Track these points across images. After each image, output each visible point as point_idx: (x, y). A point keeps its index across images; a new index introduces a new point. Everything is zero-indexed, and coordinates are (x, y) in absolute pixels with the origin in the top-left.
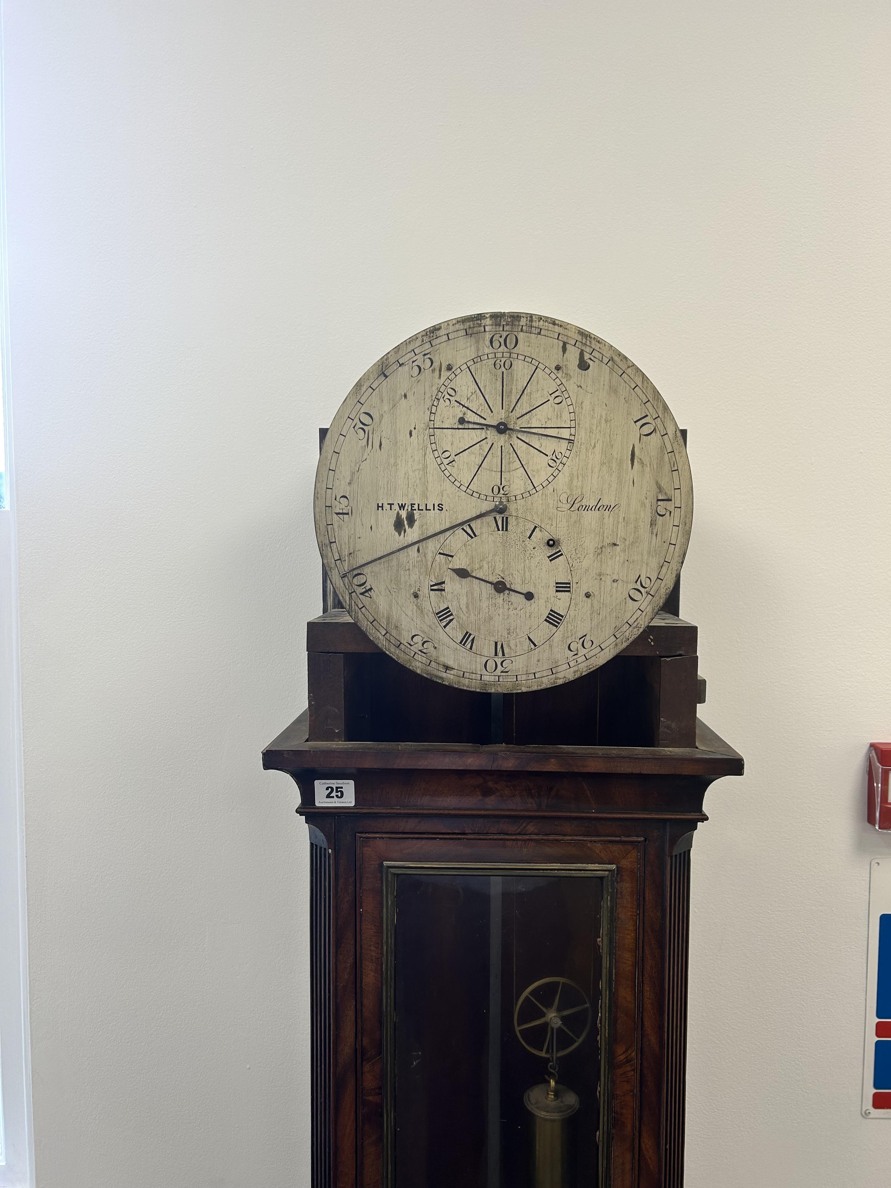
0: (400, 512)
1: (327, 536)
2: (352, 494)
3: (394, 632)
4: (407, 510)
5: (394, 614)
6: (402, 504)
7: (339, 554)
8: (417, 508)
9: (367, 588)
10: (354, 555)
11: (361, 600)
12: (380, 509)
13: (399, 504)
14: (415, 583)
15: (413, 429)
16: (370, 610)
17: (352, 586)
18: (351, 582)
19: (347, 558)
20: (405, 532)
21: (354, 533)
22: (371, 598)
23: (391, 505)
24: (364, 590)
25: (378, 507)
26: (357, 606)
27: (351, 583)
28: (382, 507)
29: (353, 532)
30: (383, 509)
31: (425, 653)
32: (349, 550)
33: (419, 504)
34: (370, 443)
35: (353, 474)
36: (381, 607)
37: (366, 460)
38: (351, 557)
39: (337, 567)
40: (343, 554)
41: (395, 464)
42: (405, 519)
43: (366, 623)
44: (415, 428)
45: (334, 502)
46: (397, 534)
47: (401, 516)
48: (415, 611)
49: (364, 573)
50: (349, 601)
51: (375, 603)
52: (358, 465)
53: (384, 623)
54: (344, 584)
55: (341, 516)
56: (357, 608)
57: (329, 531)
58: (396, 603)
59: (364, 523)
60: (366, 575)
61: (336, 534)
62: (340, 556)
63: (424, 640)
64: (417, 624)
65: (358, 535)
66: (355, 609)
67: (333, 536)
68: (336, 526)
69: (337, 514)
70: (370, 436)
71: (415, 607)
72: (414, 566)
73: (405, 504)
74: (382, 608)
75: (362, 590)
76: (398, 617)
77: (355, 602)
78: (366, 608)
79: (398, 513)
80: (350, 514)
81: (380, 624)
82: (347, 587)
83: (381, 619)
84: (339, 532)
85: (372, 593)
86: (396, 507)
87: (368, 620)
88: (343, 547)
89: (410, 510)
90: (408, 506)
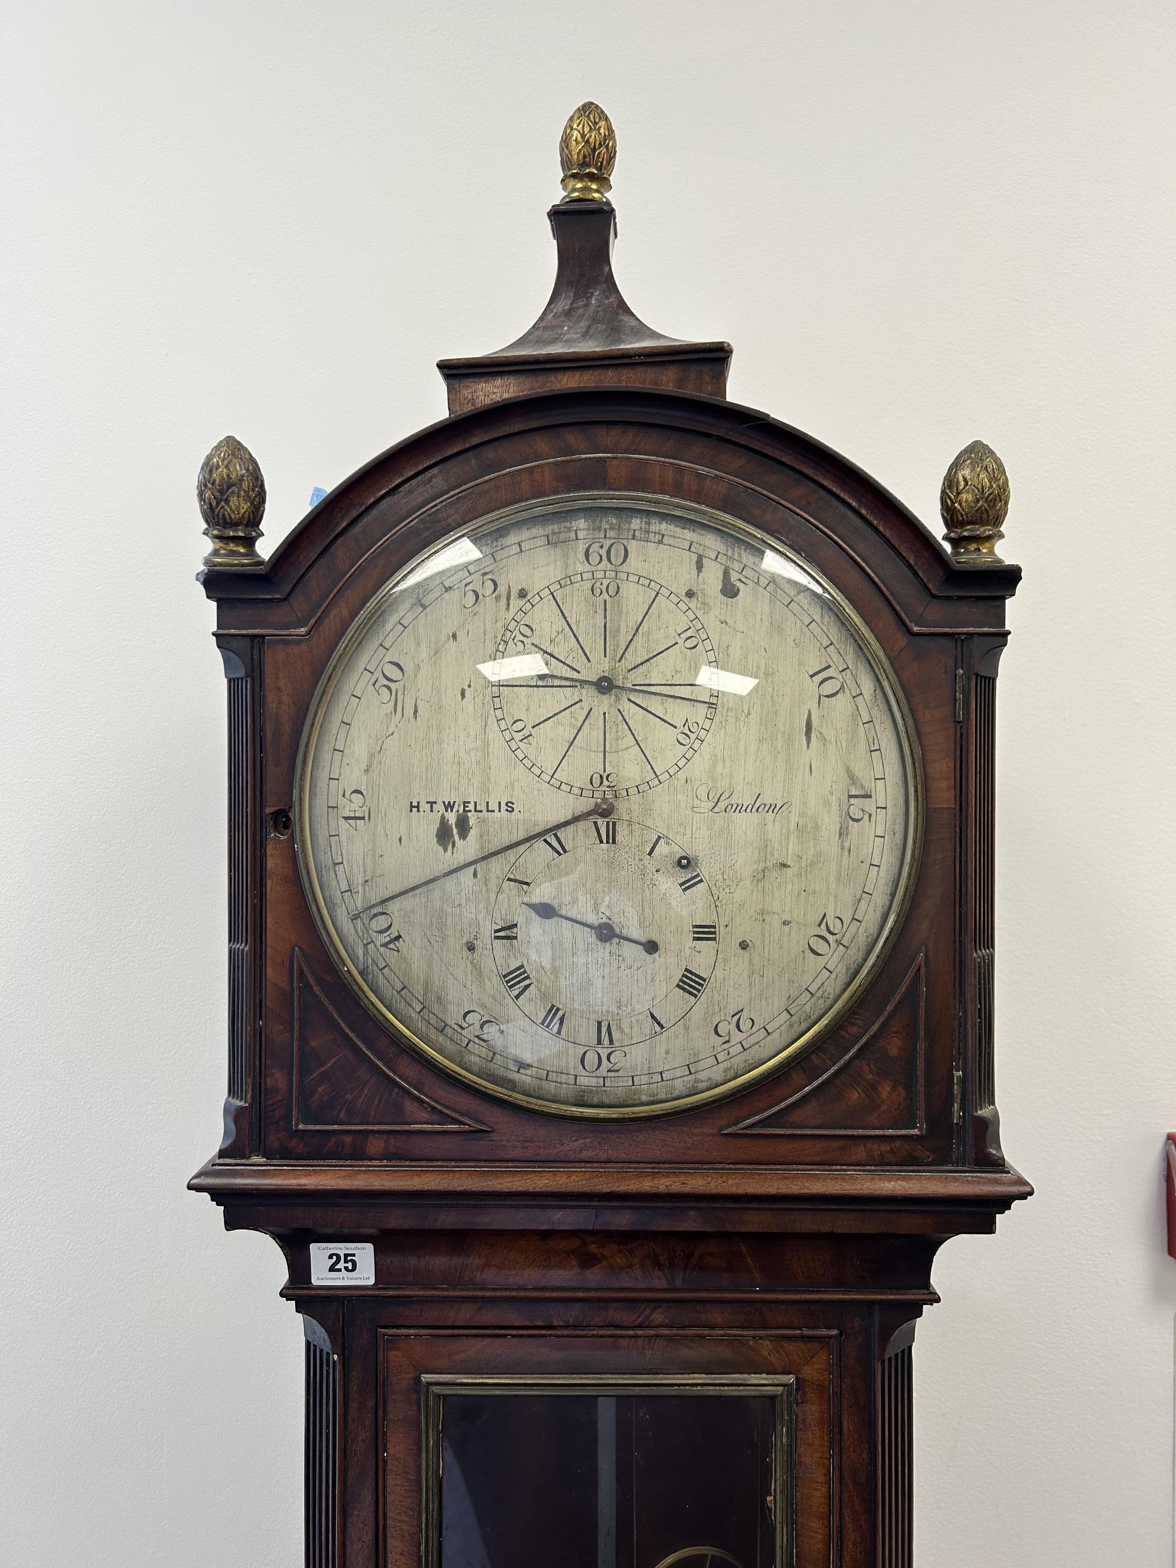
0: (446, 814)
1: (329, 853)
2: (370, 789)
3: (436, 1009)
4: (458, 811)
5: (436, 977)
6: (449, 802)
7: (348, 882)
8: (473, 810)
9: (393, 936)
10: (372, 883)
11: (382, 956)
12: (414, 810)
13: (444, 802)
14: (470, 927)
15: (466, 687)
16: (397, 971)
17: (368, 932)
18: (367, 926)
19: (360, 888)
20: (454, 846)
21: (373, 849)
22: (398, 951)
23: (432, 803)
24: (388, 939)
25: (412, 807)
26: (377, 966)
27: (367, 929)
28: (418, 807)
29: (370, 847)
30: (418, 811)
31: (484, 1041)
32: (365, 876)
33: (476, 803)
34: (399, 709)
35: (371, 756)
36: (414, 967)
37: (392, 734)
38: (367, 887)
39: (345, 903)
40: (355, 882)
41: (439, 741)
42: (454, 826)
43: (390, 993)
44: (469, 686)
45: (341, 800)
46: (441, 849)
47: (448, 820)
48: (469, 972)
49: (388, 912)
50: (364, 957)
51: (405, 960)
52: (380, 742)
53: (419, 991)
54: (356, 930)
55: (352, 822)
56: (375, 968)
57: (333, 846)
58: (438, 959)
59: (388, 832)
60: (391, 915)
61: (344, 851)
62: (349, 886)
63: (484, 1019)
64: (472, 993)
65: (379, 852)
66: (373, 971)
67: (340, 853)
68: (343, 838)
69: (346, 818)
70: (400, 697)
71: (469, 966)
72: (468, 900)
73: (454, 802)
74: (416, 967)
75: (384, 938)
76: (441, 982)
77: (372, 959)
78: (390, 968)
79: (443, 817)
80: (367, 818)
81: (413, 994)
82: (361, 934)
83: (415, 986)
84: (350, 847)
85: (400, 944)
86: (440, 807)
87: (393, 988)
88: (355, 870)
89: (461, 811)
90: (459, 805)
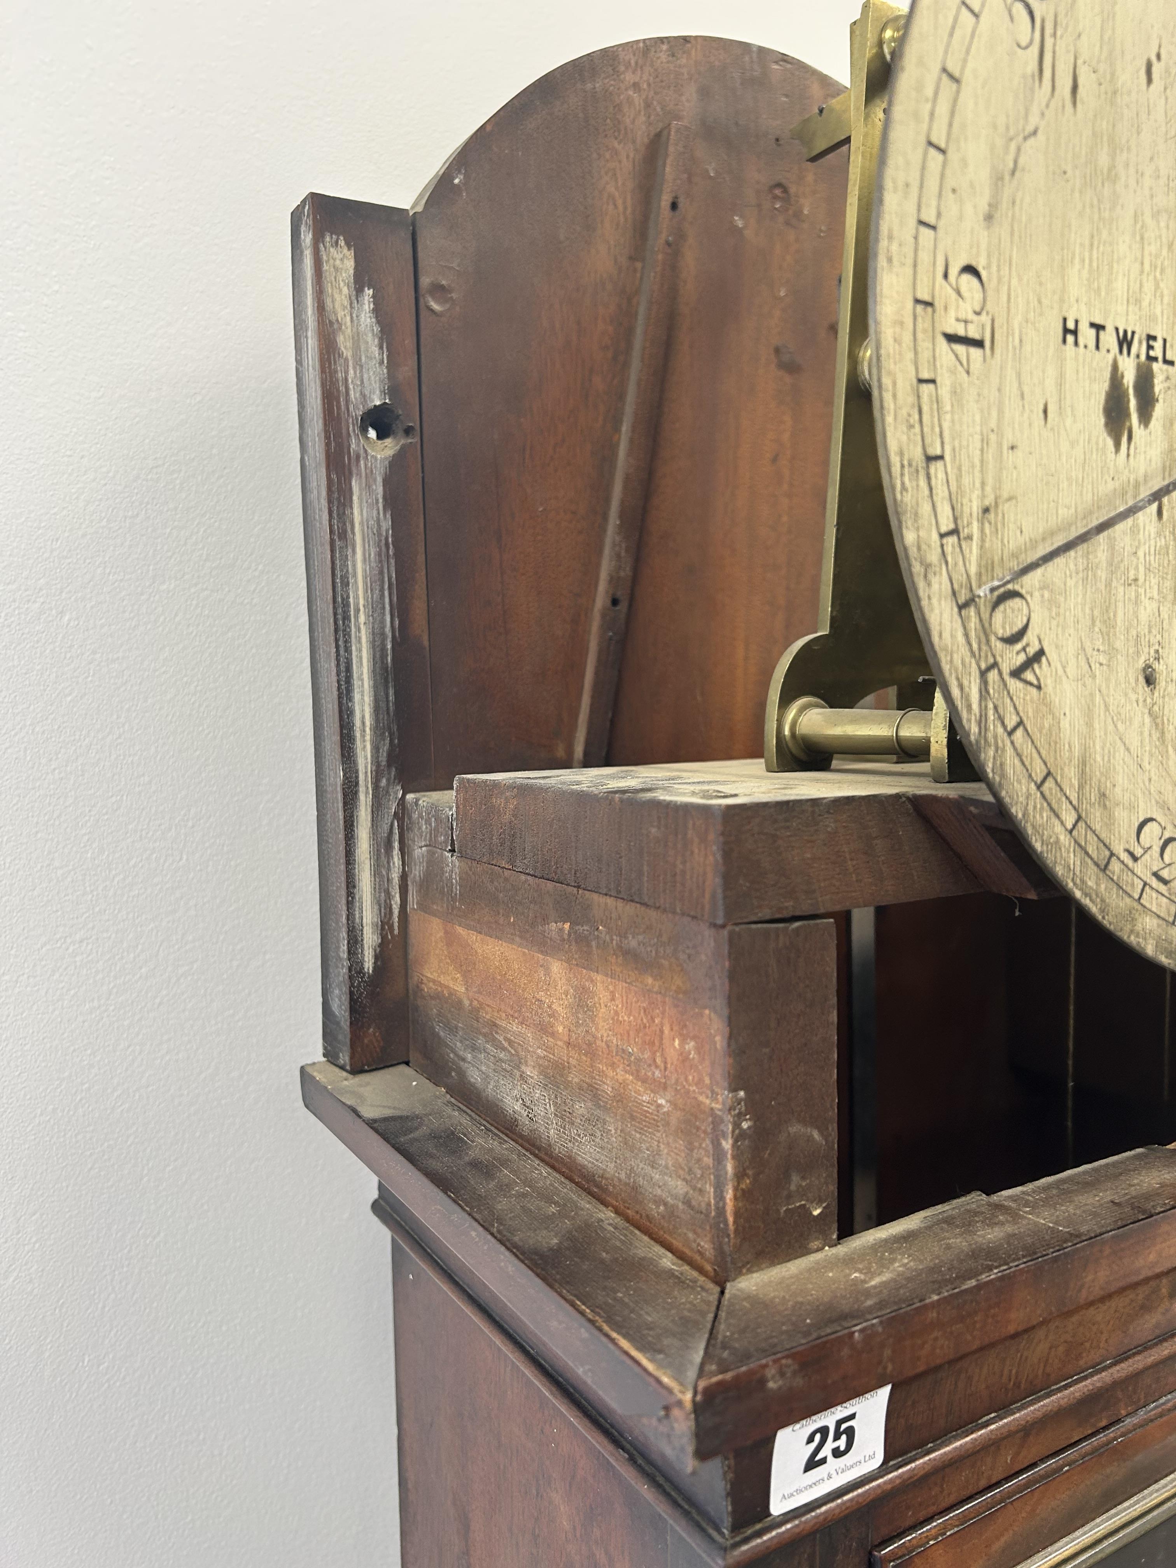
0: (1120, 359)
1: (917, 426)
2: (994, 268)
3: (1096, 818)
4: (1138, 356)
5: (1098, 747)
6: (1125, 332)
7: (953, 509)
8: (1160, 359)
9: (1031, 651)
10: (996, 514)
11: (1012, 699)
12: (1070, 338)
13: (1117, 329)
14: (1150, 632)
15: (1154, 59)
16: (1036, 736)
17: (988, 641)
18: (987, 625)
19: (975, 525)
20: (1130, 438)
21: (998, 427)
22: (1039, 687)
23: (1098, 328)
24: (1022, 658)
25: (1066, 331)
26: (1003, 723)
27: (986, 631)
28: (1075, 332)
29: (993, 424)
30: (1076, 343)
31: (1165, 882)
32: (983, 497)
33: (1165, 341)
34: (1047, 73)
35: (998, 179)
36: (1065, 724)
37: (1035, 133)
38: (987, 525)
39: (947, 563)
40: (966, 510)
41: (1112, 176)
42: (1131, 391)
43: (1024, 790)
44: (1159, 57)
45: (941, 287)
46: (1110, 443)
47: (1123, 377)
48: (1146, 734)
49: (1023, 592)
50: (980, 705)
51: (1049, 706)
52: (1013, 146)
54: (966, 635)
55: (960, 349)
56: (1000, 730)
57: (925, 409)
58: (1102, 707)
59: (1026, 389)
60: (1028, 598)
61: (946, 425)
62: (955, 520)
63: (1167, 835)
64: (1150, 780)
65: (1009, 437)
66: (995, 737)
67: (937, 430)
68: (944, 391)
69: (952, 338)
70: (1049, 42)
71: (1147, 719)
72: (1148, 569)
73: (1133, 333)
74: (1067, 726)
75: (1012, 658)
76: (1106, 759)
77: (996, 708)
78: (1026, 730)
79: (1115, 366)
80: (987, 344)
81: (1061, 790)
82: (975, 646)
83: (1066, 769)
84: (956, 417)
85: (1042, 670)
86: (1109, 339)
87: (1030, 776)
88: (966, 480)
89: (1143, 357)
90: (1140, 342)
